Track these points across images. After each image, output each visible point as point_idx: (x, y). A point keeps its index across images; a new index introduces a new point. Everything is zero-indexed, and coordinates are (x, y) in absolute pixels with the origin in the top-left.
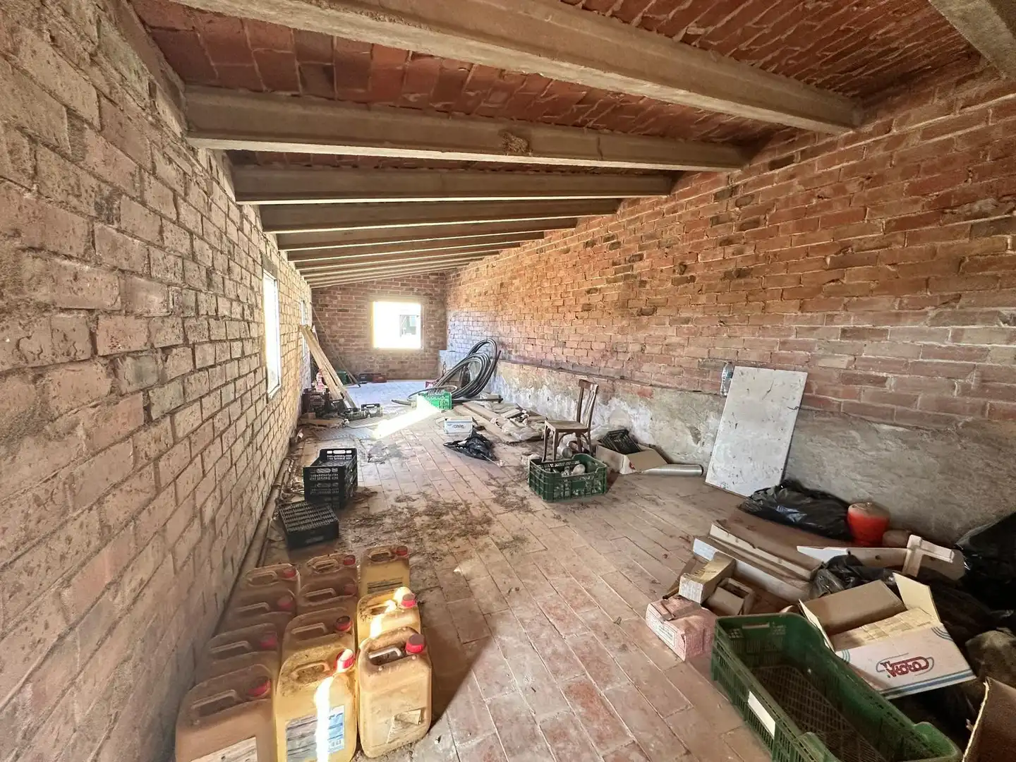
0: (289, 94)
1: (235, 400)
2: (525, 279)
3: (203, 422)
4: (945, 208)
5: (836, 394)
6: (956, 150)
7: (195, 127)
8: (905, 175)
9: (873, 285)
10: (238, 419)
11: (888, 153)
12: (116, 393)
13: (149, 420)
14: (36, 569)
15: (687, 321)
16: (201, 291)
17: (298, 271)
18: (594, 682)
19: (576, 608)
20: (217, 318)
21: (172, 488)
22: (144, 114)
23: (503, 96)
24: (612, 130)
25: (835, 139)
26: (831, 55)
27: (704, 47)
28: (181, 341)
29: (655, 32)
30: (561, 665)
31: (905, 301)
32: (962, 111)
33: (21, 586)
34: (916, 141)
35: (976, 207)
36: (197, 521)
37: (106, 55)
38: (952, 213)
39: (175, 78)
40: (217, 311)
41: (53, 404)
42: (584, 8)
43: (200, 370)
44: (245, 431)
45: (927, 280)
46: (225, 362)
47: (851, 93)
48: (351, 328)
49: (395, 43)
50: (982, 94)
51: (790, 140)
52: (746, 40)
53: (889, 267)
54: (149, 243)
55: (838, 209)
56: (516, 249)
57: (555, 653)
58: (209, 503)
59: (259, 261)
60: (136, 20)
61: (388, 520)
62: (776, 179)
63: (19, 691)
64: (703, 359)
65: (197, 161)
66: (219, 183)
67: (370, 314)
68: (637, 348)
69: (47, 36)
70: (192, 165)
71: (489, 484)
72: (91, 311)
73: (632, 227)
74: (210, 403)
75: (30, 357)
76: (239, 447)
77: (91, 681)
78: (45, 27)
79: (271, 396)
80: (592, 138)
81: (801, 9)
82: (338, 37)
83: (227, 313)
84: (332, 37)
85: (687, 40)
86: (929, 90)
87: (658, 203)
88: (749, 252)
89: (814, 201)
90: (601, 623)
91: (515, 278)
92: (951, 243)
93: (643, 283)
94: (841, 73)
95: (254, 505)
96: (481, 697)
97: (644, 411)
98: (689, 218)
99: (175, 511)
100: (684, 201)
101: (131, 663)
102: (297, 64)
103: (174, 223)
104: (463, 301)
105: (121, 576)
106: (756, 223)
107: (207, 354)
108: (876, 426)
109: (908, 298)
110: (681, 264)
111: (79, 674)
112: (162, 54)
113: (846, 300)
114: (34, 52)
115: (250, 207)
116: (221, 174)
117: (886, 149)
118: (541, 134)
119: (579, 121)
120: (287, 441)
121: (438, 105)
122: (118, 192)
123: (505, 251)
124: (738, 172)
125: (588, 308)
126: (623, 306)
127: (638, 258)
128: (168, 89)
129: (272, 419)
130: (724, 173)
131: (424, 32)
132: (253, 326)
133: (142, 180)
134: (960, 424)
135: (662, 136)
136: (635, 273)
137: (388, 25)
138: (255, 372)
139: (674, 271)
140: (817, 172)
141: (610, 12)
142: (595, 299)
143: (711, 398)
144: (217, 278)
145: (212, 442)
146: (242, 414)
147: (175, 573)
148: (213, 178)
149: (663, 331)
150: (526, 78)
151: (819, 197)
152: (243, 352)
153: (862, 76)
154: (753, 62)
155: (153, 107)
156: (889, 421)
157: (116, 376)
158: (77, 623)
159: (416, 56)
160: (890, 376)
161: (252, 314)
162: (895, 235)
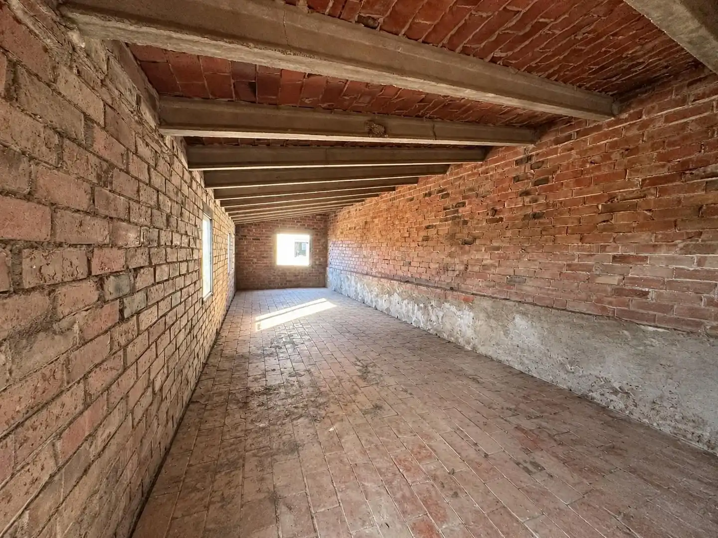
0: (227, 100)
1: (181, 303)
2: (382, 219)
3: (158, 319)
4: (686, 170)
5: (610, 303)
6: (691, 130)
7: (164, 122)
8: (653, 148)
9: (634, 225)
10: (182, 317)
11: (641, 132)
12: (102, 301)
13: (122, 319)
14: (39, 427)
15: (498, 248)
16: (162, 229)
17: (227, 214)
18: (433, 521)
19: (420, 460)
20: (171, 247)
21: (134, 367)
22: (132, 115)
23: (368, 99)
24: (443, 119)
25: (600, 123)
26: (595, 68)
27: (506, 65)
28: (147, 264)
29: (472, 55)
30: (408, 507)
31: (660, 236)
32: (694, 103)
33: (28, 438)
34: (660, 124)
35: (709, 169)
36: (150, 390)
37: (110, 80)
38: (692, 174)
39: (154, 92)
40: (172, 242)
41: (59, 309)
42: (424, 42)
43: (158, 283)
44: (186, 324)
45: (675, 221)
46: (176, 277)
47: (611, 93)
48: (261, 251)
49: (296, 68)
50: (707, 92)
51: (568, 124)
52: (534, 60)
53: (645, 212)
54: (130, 199)
55: (605, 171)
56: (376, 198)
57: (403, 497)
58: (159, 377)
59: (202, 208)
60: (131, 56)
61: (282, 391)
62: (559, 150)
63: (20, 516)
64: (510, 276)
65: (165, 144)
66: (177, 158)
67: (274, 242)
68: (462, 268)
69: (75, 71)
70: (161, 146)
71: (356, 365)
72: (89, 245)
73: (457, 183)
74: (164, 306)
75: (47, 278)
76: (181, 336)
77: (69, 509)
78: (74, 65)
79: (204, 299)
80: (429, 124)
81: (573, 39)
82: (260, 66)
83: (179, 243)
84: (256, 65)
85: (494, 60)
86: (668, 89)
87: (475, 167)
88: (542, 201)
89: (588, 166)
90: (438, 473)
91: (375, 218)
92: (692, 194)
93: (465, 222)
94: (604, 79)
95: (189, 377)
96: (348, 529)
97: (468, 313)
98: (497, 177)
99: (136, 382)
100: (493, 165)
101: (98, 496)
102: (232, 81)
103: (147, 184)
104: (339, 233)
105: (96, 430)
106: (546, 180)
107: (163, 272)
108: (643, 327)
109: (662, 234)
110: (493, 209)
111: (62, 504)
112: (147, 78)
113: (615, 235)
114: (67, 81)
115: (196, 172)
116: (179, 152)
117: (638, 130)
118: (393, 123)
119: (420, 114)
120: (215, 331)
121: (325, 105)
122: (112, 166)
123: (368, 199)
124: (531, 146)
125: (426, 239)
126: (452, 237)
127: (461, 205)
128: (148, 99)
129: (205, 316)
130: (521, 148)
131: (316, 60)
132: (195, 251)
133: (128, 158)
134: (708, 327)
135: (477, 122)
136: (460, 215)
137: (292, 57)
138: (195, 283)
139: (488, 214)
140: (589, 145)
141: (440, 45)
142: (432, 232)
143: (517, 304)
144: (173, 220)
145: (164, 333)
146: (185, 313)
147: (133, 427)
148: (175, 155)
149: (480, 255)
150: (383, 88)
151: (591, 163)
152: (188, 271)
153: (619, 82)
154: (540, 74)
155: (139, 111)
156: (653, 324)
157: (103, 289)
158: (64, 465)
159: (310, 75)
160: (650, 290)
161: (195, 243)
162: (649, 189)
